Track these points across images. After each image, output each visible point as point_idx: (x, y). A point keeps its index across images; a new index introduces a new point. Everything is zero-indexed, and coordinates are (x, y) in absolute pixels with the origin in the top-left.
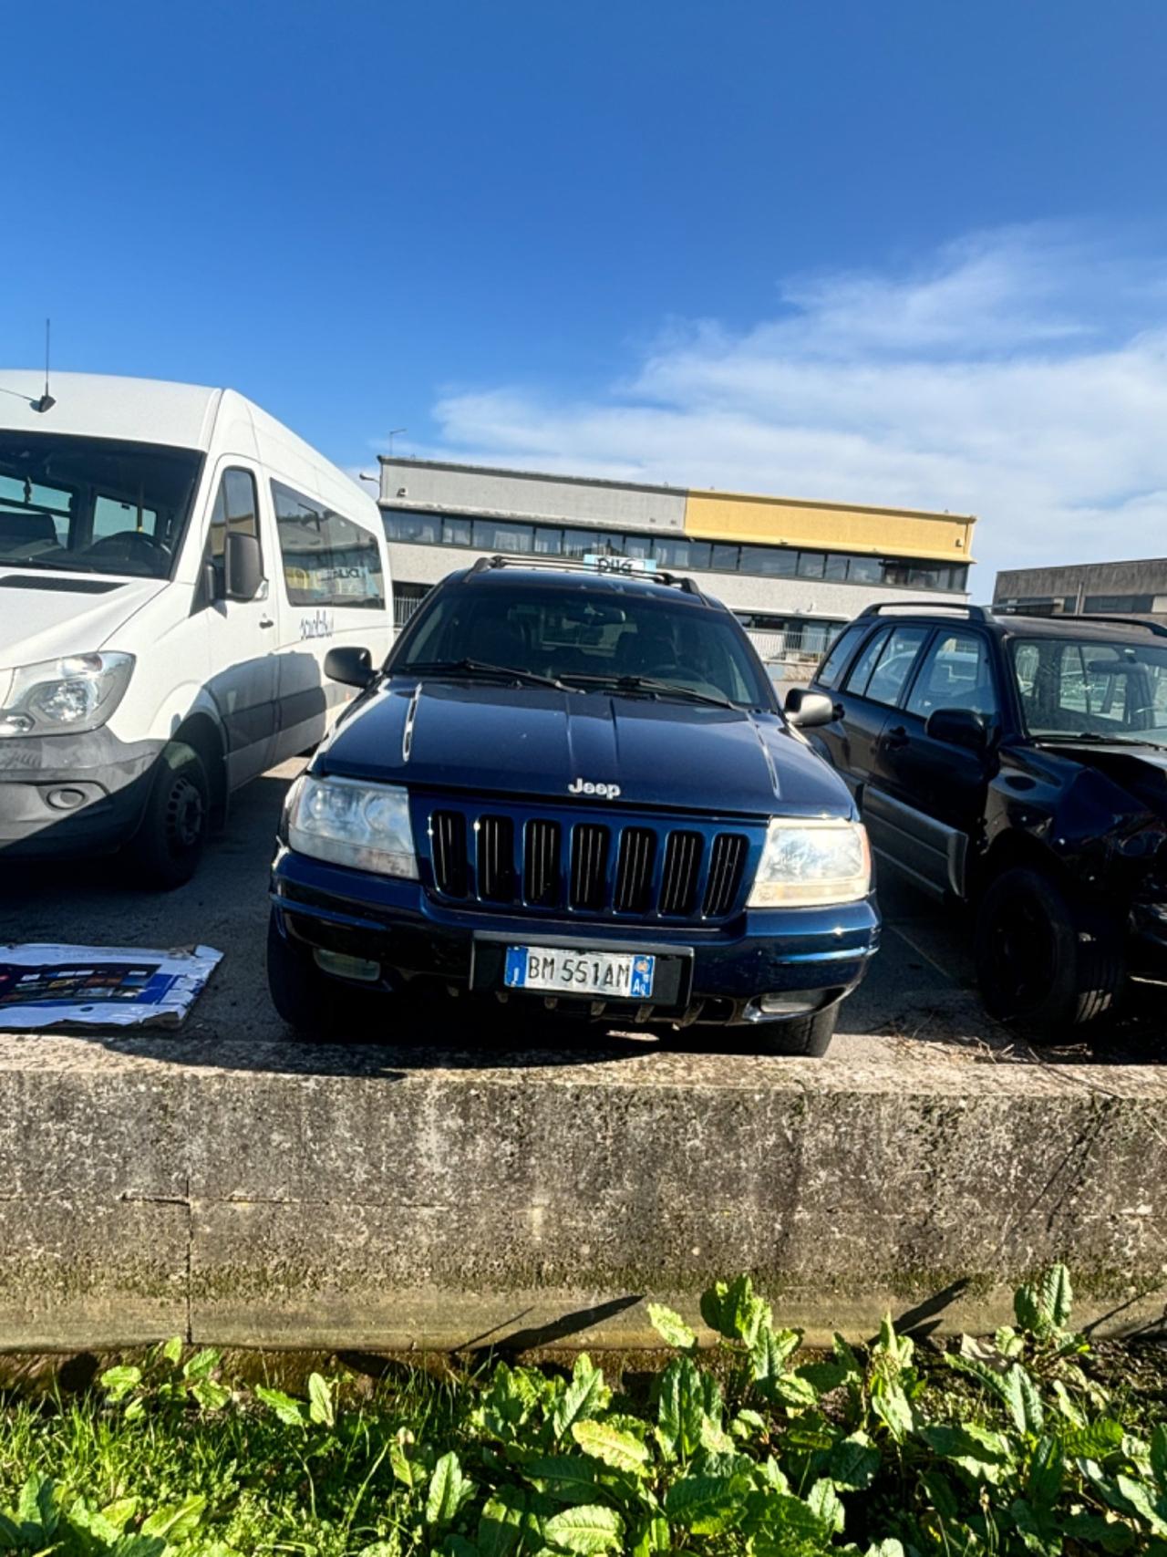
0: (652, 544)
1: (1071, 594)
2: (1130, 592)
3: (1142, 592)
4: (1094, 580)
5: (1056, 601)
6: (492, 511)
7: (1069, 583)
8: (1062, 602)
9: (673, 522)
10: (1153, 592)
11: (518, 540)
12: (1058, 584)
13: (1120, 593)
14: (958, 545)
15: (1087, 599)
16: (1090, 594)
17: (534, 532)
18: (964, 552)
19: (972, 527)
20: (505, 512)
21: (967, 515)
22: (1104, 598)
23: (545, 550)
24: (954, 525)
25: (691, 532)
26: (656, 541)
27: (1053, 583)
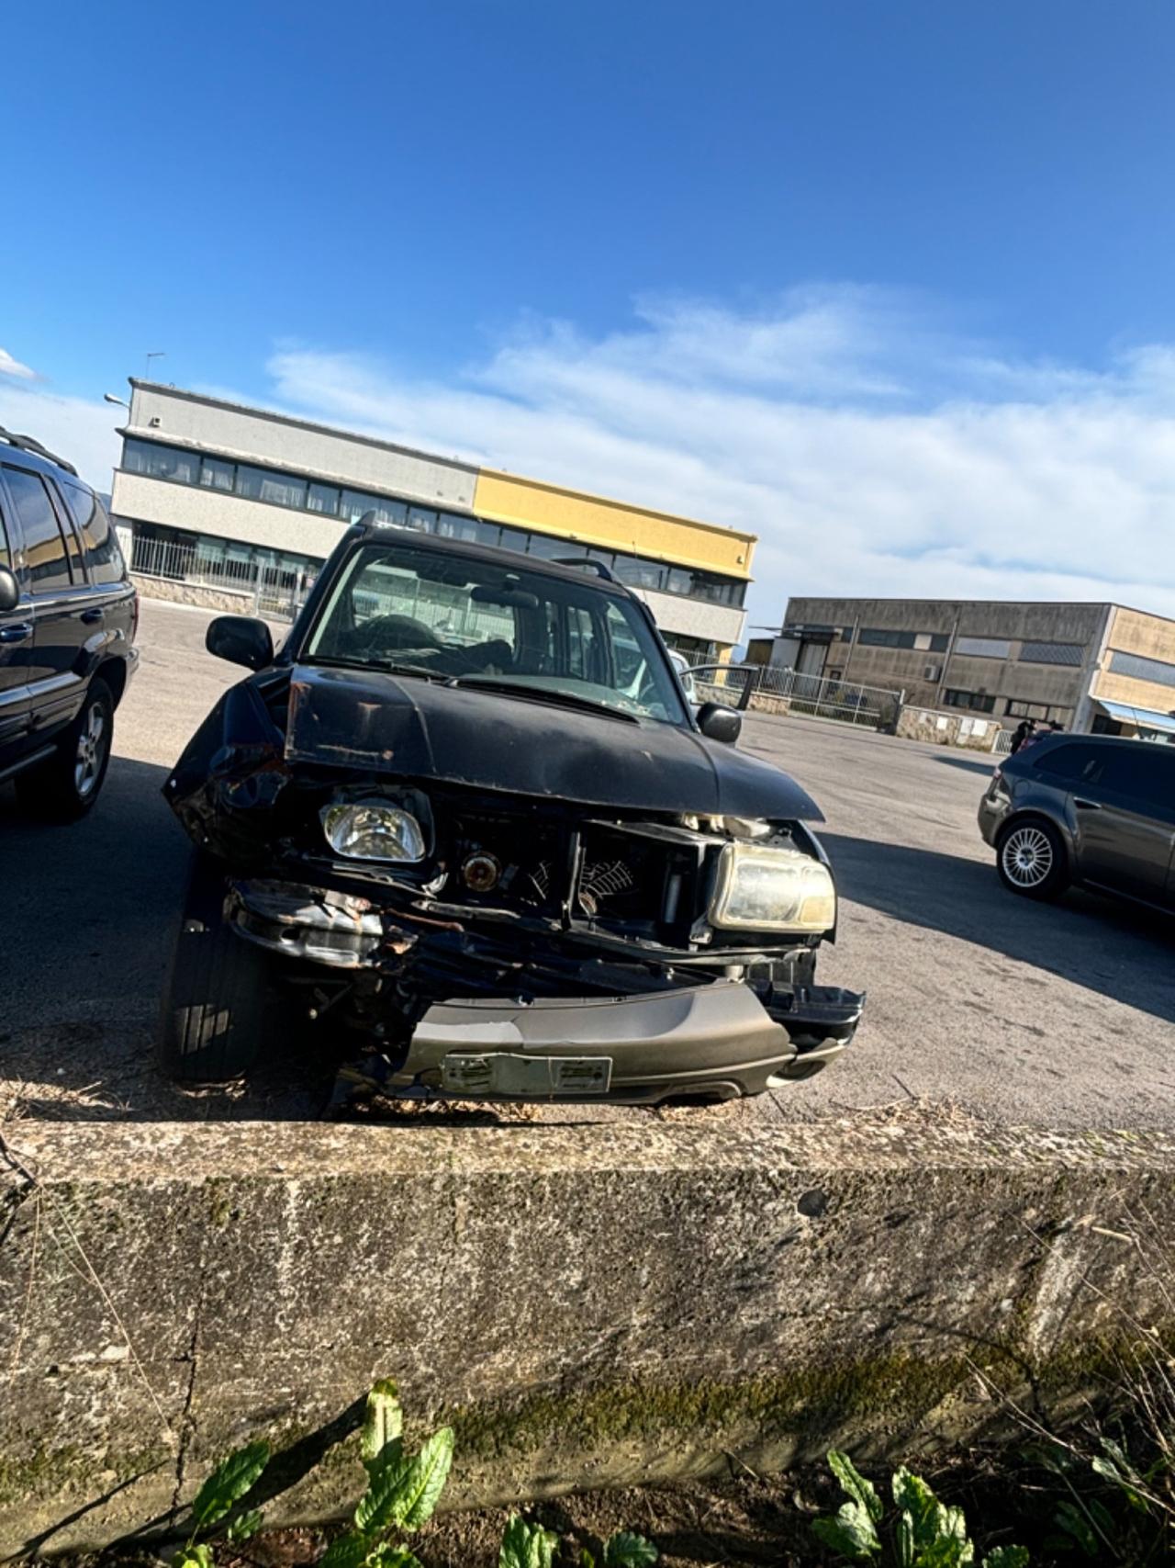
0: (438, 518)
1: (849, 625)
2: (898, 628)
3: (908, 628)
4: (870, 614)
5: (836, 630)
6: (261, 458)
7: (848, 615)
8: (840, 631)
9: (461, 499)
10: (917, 629)
11: (289, 492)
12: (839, 613)
13: (889, 627)
14: (739, 561)
15: (863, 631)
16: (865, 626)
17: (308, 487)
18: (745, 569)
19: (753, 545)
20: (277, 461)
21: (749, 533)
22: (876, 631)
23: (320, 508)
24: (736, 541)
25: (479, 511)
26: (443, 516)
27: (835, 614)
